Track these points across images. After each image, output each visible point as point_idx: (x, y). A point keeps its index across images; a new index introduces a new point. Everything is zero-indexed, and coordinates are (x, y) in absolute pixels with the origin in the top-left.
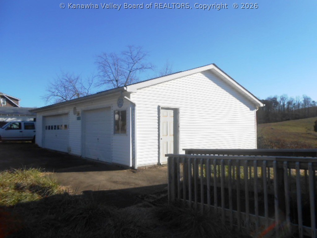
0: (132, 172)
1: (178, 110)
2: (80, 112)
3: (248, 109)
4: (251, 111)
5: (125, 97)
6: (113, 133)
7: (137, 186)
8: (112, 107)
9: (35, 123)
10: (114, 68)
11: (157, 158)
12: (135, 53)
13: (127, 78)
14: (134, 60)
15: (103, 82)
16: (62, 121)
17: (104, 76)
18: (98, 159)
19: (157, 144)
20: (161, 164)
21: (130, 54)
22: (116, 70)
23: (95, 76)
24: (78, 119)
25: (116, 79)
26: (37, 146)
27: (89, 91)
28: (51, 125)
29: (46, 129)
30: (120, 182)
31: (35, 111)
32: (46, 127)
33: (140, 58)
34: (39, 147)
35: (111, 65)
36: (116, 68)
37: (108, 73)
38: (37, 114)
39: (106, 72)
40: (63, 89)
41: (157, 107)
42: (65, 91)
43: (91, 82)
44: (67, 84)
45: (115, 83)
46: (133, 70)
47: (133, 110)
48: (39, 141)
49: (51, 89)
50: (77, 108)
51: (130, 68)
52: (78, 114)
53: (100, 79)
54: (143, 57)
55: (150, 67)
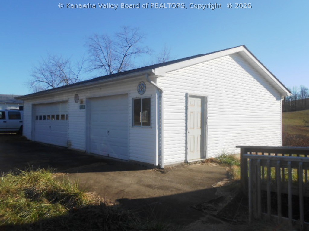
0: (160, 172)
1: (207, 99)
2: (84, 100)
3: (275, 99)
4: (277, 101)
5: (152, 82)
6: (131, 125)
7: (180, 192)
8: (130, 93)
9: (21, 112)
10: (107, 51)
11: (184, 155)
12: (130, 36)
13: (121, 63)
14: (129, 43)
15: (94, 67)
16: (60, 110)
17: (95, 60)
18: (108, 155)
19: (185, 138)
20: (189, 161)
21: (124, 36)
22: (109, 54)
23: (85, 61)
24: (82, 107)
25: (108, 64)
26: (25, 138)
27: (78, 77)
28: (42, 114)
29: (37, 119)
30: (156, 185)
31: (23, 99)
32: (37, 117)
33: (136, 41)
34: (29, 140)
35: (103, 48)
36: (109, 52)
37: (100, 57)
38: (25, 101)
39: (97, 55)
40: (49, 74)
41: (184, 94)
42: (51, 76)
43: (80, 67)
44: (53, 69)
45: (108, 68)
46: (128, 54)
47: (160, 97)
48: (27, 133)
49: (36, 74)
50: (79, 95)
51: (125, 52)
52: (82, 102)
53: (91, 63)
54: (139, 39)
55: (147, 51)
